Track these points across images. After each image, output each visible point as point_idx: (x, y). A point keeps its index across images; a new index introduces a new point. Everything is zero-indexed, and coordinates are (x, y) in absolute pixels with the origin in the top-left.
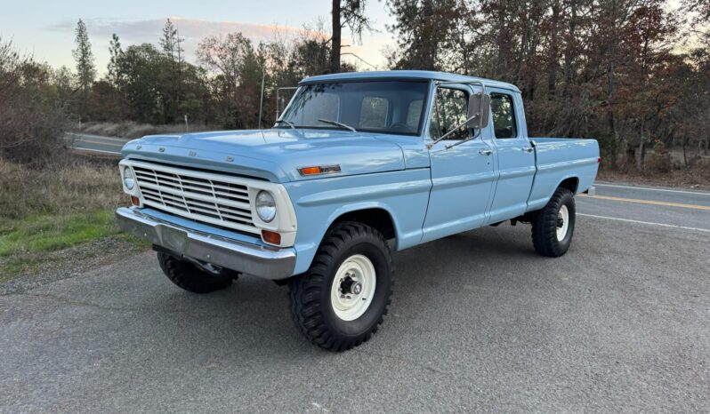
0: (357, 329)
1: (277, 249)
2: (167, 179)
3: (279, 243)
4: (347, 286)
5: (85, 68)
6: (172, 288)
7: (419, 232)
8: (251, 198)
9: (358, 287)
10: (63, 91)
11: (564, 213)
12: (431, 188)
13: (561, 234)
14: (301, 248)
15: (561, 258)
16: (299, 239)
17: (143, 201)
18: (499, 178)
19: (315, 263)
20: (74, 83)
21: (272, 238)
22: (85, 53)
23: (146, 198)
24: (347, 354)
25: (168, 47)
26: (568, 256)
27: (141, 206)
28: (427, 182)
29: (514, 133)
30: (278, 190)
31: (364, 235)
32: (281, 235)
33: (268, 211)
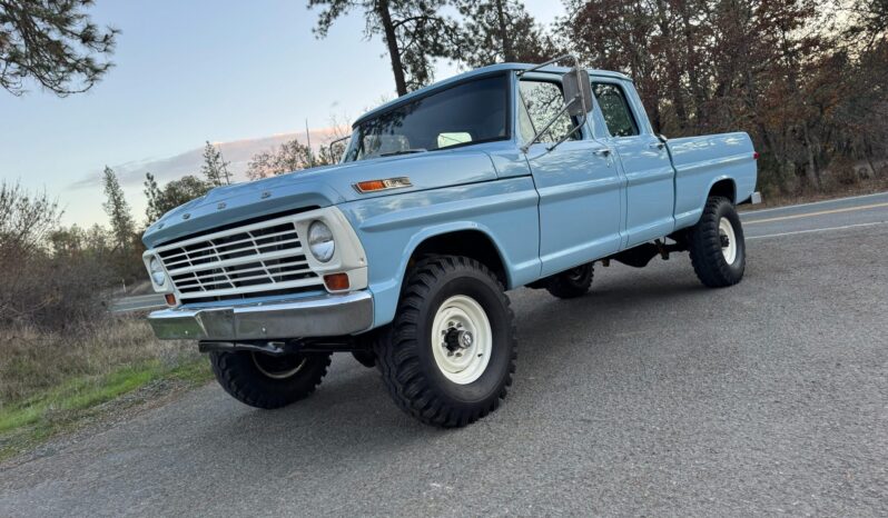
0: (480, 394)
1: (346, 294)
2: (199, 253)
3: (347, 286)
4: (453, 340)
5: (121, 221)
6: (240, 408)
7: (535, 262)
8: (302, 238)
9: (467, 337)
10: (101, 253)
11: (726, 227)
12: (539, 201)
13: (730, 255)
14: (377, 288)
15: (738, 285)
16: (373, 277)
17: (179, 296)
18: (628, 184)
19: (402, 308)
20: (111, 242)
21: (338, 281)
22: (118, 203)
23: (183, 291)
24: (471, 428)
25: (213, 175)
26: (745, 282)
27: (178, 302)
28: (531, 194)
29: (634, 130)
30: (331, 214)
31: (461, 269)
32: (348, 273)
33: (325, 248)
